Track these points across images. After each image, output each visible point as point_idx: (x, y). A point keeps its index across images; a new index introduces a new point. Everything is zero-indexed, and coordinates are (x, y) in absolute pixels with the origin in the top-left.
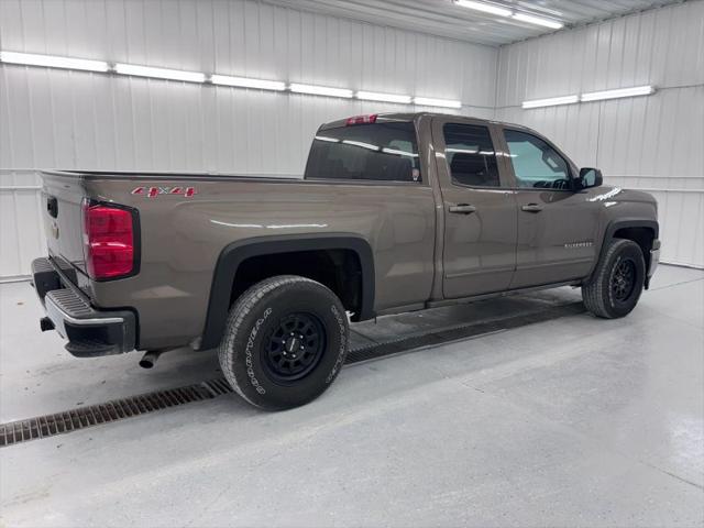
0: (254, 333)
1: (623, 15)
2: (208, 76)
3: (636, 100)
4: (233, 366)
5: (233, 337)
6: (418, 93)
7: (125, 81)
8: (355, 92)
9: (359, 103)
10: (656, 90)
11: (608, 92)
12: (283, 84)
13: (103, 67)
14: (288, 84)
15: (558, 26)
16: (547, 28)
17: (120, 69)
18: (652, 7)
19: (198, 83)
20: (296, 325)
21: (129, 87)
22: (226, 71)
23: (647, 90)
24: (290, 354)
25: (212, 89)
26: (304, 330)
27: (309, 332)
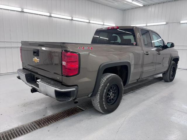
0: (105, 91)
1: (158, 4)
2: (50, 14)
3: (161, 26)
4: (99, 101)
5: (99, 92)
6: (105, 22)
7: (26, 14)
8: (90, 21)
9: (90, 24)
10: (167, 23)
11: (154, 23)
12: (71, 17)
13: (20, 10)
14: (72, 18)
15: (141, 5)
16: (139, 6)
17: (25, 10)
18: (167, 2)
19: (47, 16)
20: (113, 88)
21: (27, 16)
22: (55, 13)
23: (165, 23)
24: (110, 96)
25: (51, 18)
26: (114, 89)
27: (115, 90)
